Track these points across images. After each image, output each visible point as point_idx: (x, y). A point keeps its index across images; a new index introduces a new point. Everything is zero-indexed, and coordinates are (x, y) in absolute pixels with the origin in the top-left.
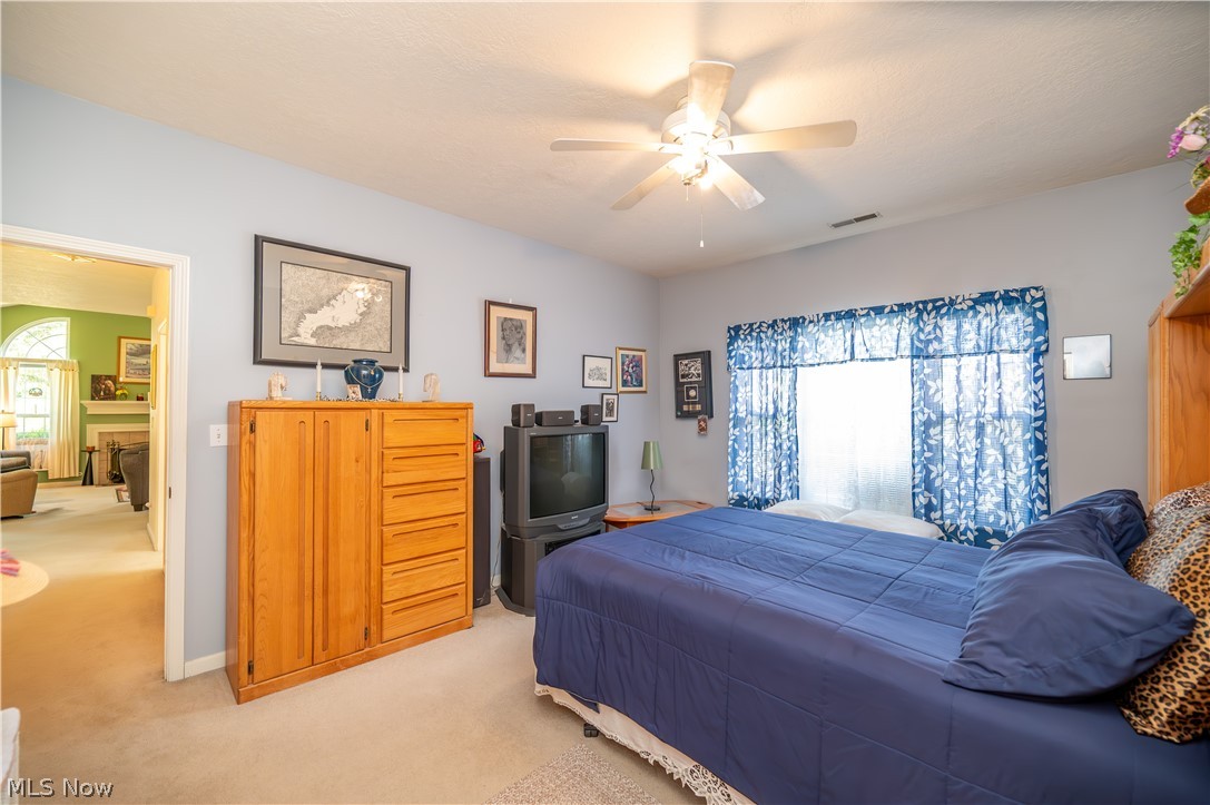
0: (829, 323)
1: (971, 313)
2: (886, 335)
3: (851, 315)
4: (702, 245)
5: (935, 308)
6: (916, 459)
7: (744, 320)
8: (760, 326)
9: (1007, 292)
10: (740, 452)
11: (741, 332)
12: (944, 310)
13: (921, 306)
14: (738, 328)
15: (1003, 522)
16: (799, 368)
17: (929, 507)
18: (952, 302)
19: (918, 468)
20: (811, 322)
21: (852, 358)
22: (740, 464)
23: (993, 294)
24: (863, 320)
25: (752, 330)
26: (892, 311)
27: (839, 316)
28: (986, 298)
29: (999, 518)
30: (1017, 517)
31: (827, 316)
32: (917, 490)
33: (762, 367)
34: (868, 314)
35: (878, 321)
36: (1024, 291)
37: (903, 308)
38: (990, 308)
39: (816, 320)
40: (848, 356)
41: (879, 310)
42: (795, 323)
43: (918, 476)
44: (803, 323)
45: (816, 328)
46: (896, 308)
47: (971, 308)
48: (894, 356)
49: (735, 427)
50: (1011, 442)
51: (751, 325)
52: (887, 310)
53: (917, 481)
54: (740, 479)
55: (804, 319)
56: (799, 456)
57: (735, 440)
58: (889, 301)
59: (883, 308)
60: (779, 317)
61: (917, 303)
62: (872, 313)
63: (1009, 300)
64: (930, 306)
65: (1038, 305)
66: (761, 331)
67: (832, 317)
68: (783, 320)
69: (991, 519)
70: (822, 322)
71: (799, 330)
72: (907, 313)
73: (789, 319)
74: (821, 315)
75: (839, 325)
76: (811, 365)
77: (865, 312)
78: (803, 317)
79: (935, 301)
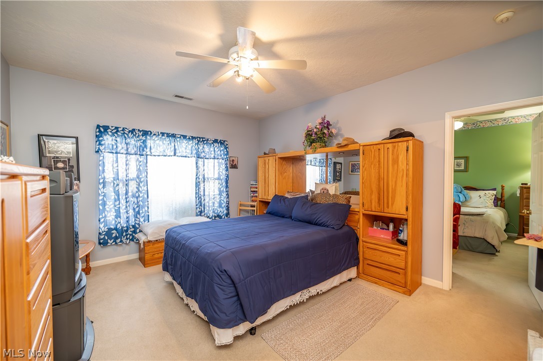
0: (163, 137)
1: (212, 145)
2: (185, 147)
3: (174, 136)
4: (247, 108)
5: (203, 141)
6: (197, 195)
7: (111, 123)
8: (123, 129)
9: (221, 140)
10: (108, 203)
11: (109, 130)
12: (205, 142)
13: (199, 139)
14: (106, 128)
15: (219, 212)
16: (148, 156)
17: (201, 212)
18: (207, 140)
19: (197, 199)
20: (154, 135)
21: (175, 155)
22: (107, 209)
23: (217, 140)
24: (178, 139)
25: (118, 131)
26: (189, 138)
27: (168, 135)
28: (216, 141)
29: (218, 211)
30: (224, 209)
31: (163, 134)
32: (197, 206)
33: (127, 154)
34: (180, 137)
35: (184, 141)
36: (224, 141)
37: (193, 138)
38: (216, 144)
39: (157, 134)
40: (172, 153)
41: (185, 137)
42: (146, 133)
43: (197, 201)
44: (151, 134)
45: (157, 138)
46: (191, 138)
47: (213, 143)
48: (189, 156)
49: (104, 187)
50: (222, 187)
51: (117, 128)
52: (188, 137)
53: (197, 203)
54: (108, 218)
55: (151, 133)
56: (149, 200)
57: (104, 196)
58: (189, 134)
60: (137, 128)
61: (197, 137)
62: (182, 137)
63: (222, 143)
64: (201, 140)
65: (227, 146)
66: (124, 133)
67: (165, 135)
68: (139, 130)
69: (216, 211)
70: (160, 136)
71: (148, 137)
72: (194, 140)
73: (143, 131)
74: (159, 133)
75: (168, 139)
76: (154, 156)
77: (179, 136)
78: (150, 132)
79: (203, 138)
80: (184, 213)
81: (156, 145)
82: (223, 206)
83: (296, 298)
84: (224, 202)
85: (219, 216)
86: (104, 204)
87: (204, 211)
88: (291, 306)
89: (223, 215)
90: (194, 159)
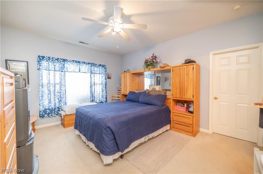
0: (74, 63)
1: (99, 67)
2: (85, 68)
3: (79, 62)
4: (118, 47)
5: (94, 65)
6: (91, 92)
7: (46, 55)
8: (53, 58)
9: (103, 65)
10: (44, 96)
11: (45, 59)
12: (95, 66)
13: (92, 64)
14: (43, 57)
15: (102, 100)
16: (66, 72)
17: (93, 100)
18: (96, 65)
19: (91, 94)
20: (69, 61)
21: (79, 72)
22: (44, 99)
23: (101, 65)
24: (81, 64)
25: (49, 59)
26: (87, 64)
27: (76, 62)
28: (100, 65)
29: (101, 99)
30: (105, 99)
31: (73, 61)
32: (91, 97)
33: (54, 71)
35: (84, 65)
36: (104, 65)
37: (89, 63)
38: (100, 67)
39: (70, 61)
40: (78, 71)
41: (84, 63)
42: (64, 60)
43: (91, 95)
44: (67, 61)
45: (70, 63)
46: (88, 63)
47: (99, 66)
48: (87, 72)
49: (42, 88)
50: (103, 88)
51: (49, 57)
52: (86, 63)
53: (91, 96)
54: (44, 104)
56: (66, 94)
57: (42, 92)
58: (86, 62)
59: (85, 62)
60: (60, 57)
61: (91, 63)
62: (83, 63)
63: (103, 66)
64: (93, 64)
65: (106, 68)
66: (53, 60)
67: (75, 61)
68: (61, 59)
69: (100, 100)
70: (72, 62)
71: (66, 63)
73: (63, 59)
74: (72, 61)
75: (76, 64)
76: (69, 72)
77: (82, 62)
78: (67, 60)
79: (94, 64)
80: (84, 100)
81: (70, 66)
82: (104, 97)
83: (142, 140)
84: (104, 95)
85: (102, 102)
86: (42, 96)
87: (95, 100)
88: (140, 144)
89: (104, 102)
90: (89, 74)
